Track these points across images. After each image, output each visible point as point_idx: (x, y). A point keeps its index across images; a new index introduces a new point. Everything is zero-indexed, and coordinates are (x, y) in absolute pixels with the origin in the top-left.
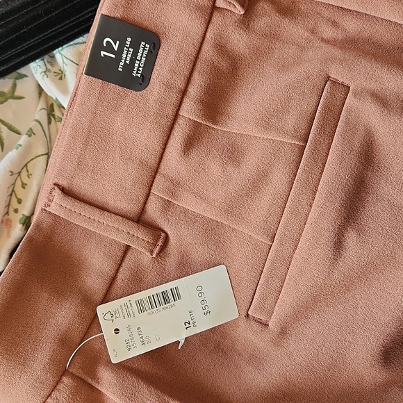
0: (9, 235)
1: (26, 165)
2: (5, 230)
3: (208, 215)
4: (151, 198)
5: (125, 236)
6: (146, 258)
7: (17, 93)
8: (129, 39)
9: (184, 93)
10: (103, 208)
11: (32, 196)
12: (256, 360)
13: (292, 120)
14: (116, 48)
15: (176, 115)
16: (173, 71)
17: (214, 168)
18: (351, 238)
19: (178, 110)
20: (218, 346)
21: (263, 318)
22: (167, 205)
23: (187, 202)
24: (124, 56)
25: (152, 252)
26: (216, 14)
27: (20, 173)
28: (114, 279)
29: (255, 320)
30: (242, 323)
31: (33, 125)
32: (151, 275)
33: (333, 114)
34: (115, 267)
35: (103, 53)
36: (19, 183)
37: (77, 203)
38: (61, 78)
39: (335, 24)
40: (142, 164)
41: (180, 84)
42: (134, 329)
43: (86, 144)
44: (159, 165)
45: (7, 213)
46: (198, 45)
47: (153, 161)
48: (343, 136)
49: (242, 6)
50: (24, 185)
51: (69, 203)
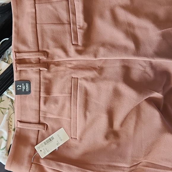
0: (11, 135)
1: (10, 117)
2: (10, 133)
3: (54, 117)
4: (40, 117)
5: (37, 128)
6: (44, 131)
7: (2, 100)
8: (23, 84)
9: (40, 91)
10: (30, 123)
11: (13, 124)
12: (76, 147)
13: (67, 90)
14: (21, 87)
15: (40, 97)
16: (36, 87)
17: (53, 106)
18: (88, 114)
19: (40, 96)
20: (67, 147)
21: (75, 137)
22: (45, 118)
23: (49, 116)
24: (23, 88)
25: (44, 130)
26: (41, 72)
27: (9, 119)
28: (38, 138)
29: (73, 138)
30: (71, 140)
31: (9, 106)
32: (46, 135)
33: (76, 86)
34: (37, 136)
35: (18, 89)
36: (10, 121)
37: (24, 123)
38: (12, 93)
39: (70, 64)
40: (36, 110)
41: (38, 90)
42: (45, 149)
43: (21, 109)
44: (40, 109)
45: (9, 129)
46: (39, 80)
47: (38, 109)
48: (79, 90)
49: (46, 68)
50: (11, 122)
51: (22, 124)
